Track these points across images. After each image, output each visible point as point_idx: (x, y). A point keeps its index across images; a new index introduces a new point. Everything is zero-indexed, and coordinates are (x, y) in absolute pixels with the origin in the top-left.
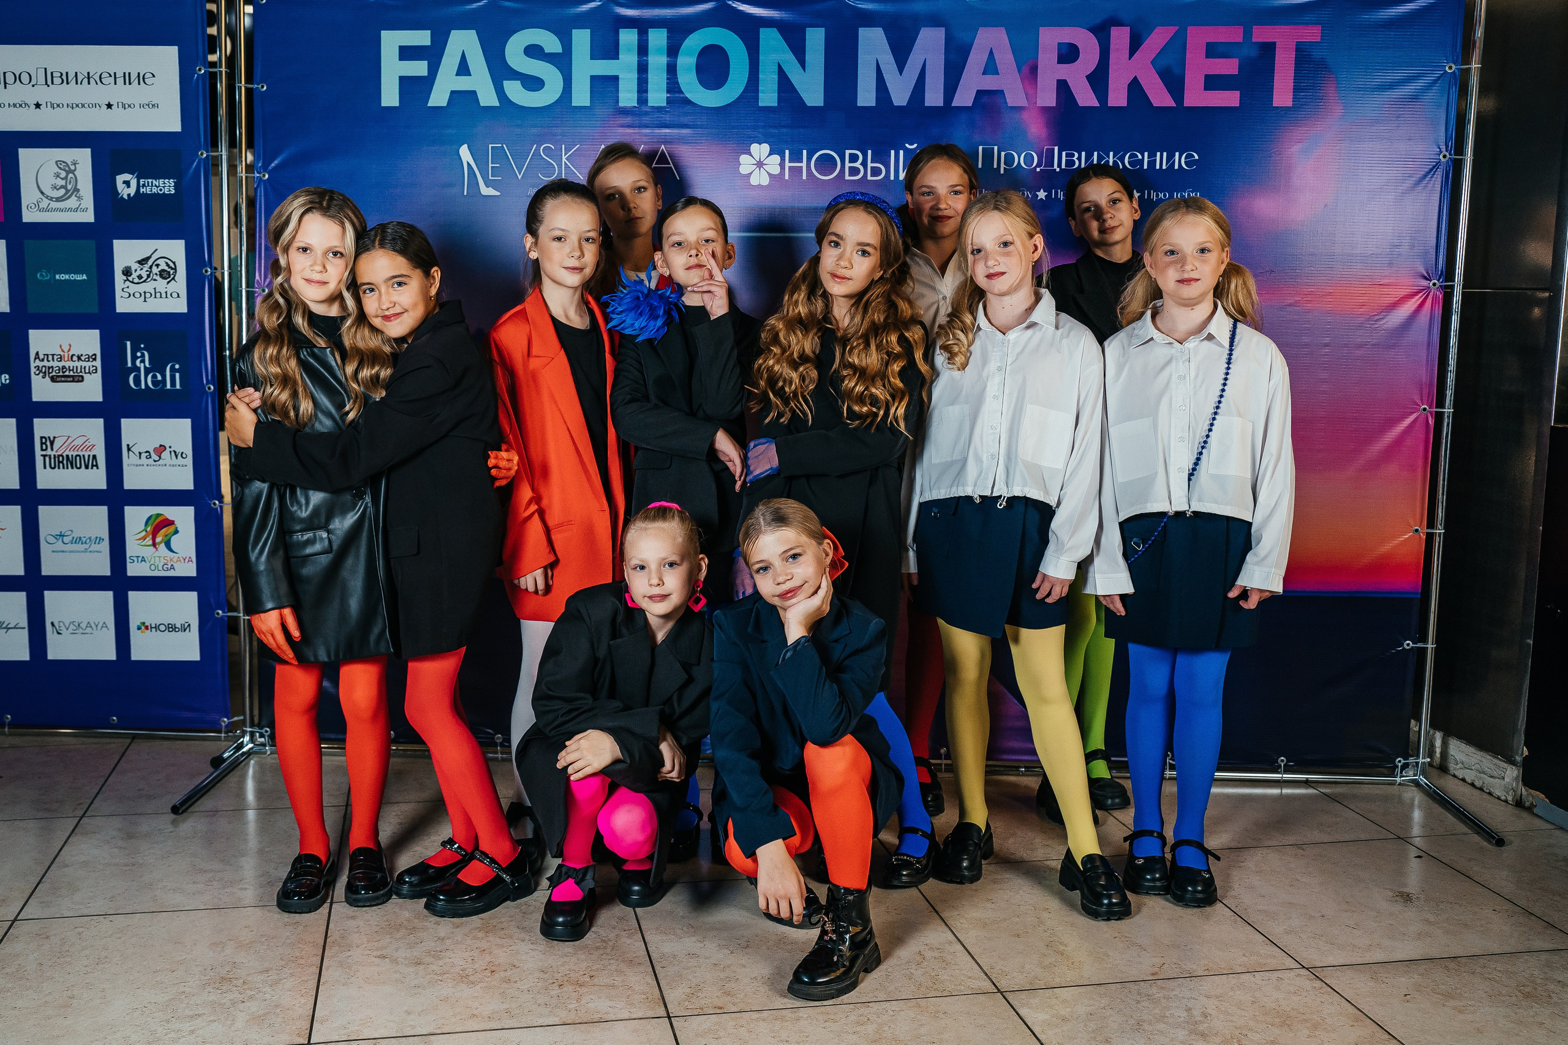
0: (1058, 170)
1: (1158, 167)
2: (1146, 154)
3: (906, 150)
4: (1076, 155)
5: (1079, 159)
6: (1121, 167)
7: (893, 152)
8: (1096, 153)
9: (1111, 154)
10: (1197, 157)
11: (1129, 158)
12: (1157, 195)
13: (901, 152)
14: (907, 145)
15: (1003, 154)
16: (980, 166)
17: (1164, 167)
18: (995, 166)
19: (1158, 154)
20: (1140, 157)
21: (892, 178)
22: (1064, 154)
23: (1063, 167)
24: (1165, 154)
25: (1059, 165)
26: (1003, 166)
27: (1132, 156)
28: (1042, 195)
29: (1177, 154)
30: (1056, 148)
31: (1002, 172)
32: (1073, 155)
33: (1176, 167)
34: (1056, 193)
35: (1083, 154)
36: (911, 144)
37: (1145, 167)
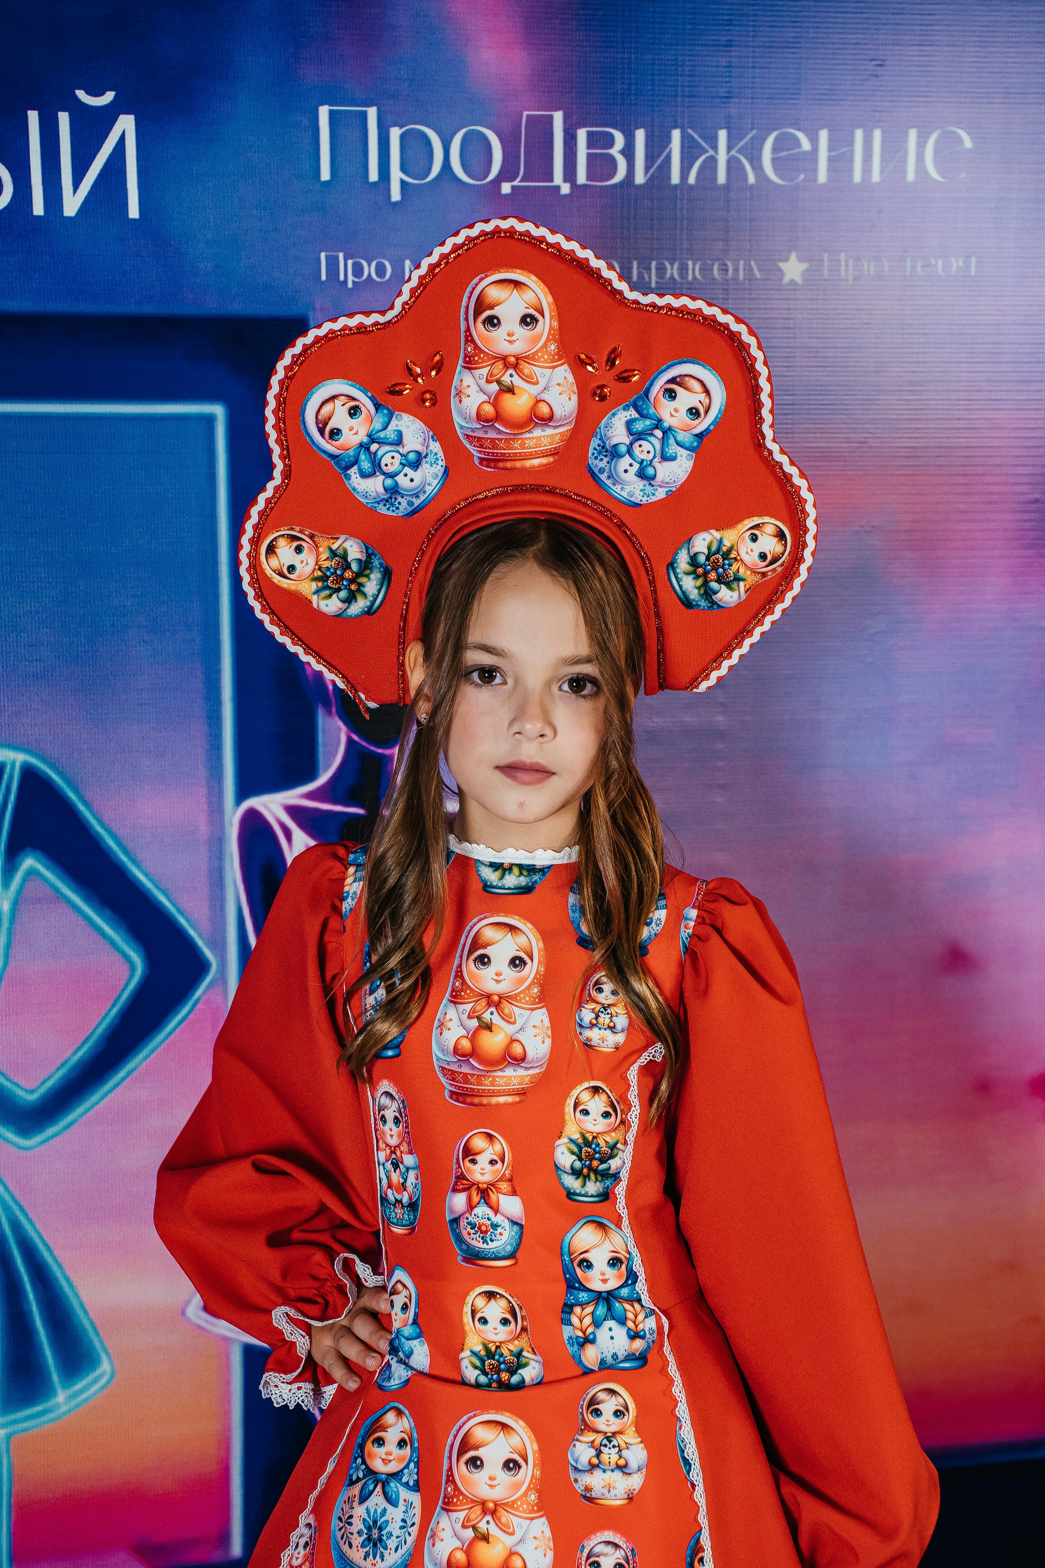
0: (566, 189)
1: (857, 177)
2: (824, 135)
3: (79, 112)
4: (619, 139)
5: (628, 152)
6: (751, 179)
7: (33, 117)
8: (676, 134)
9: (723, 135)
10: (968, 143)
11: (775, 150)
12: (858, 267)
13: (64, 119)
14: (81, 94)
15: (395, 134)
16: (325, 174)
17: (876, 177)
18: (374, 176)
19: (859, 134)
20: (806, 145)
21: (38, 209)
22: (582, 135)
23: (581, 178)
24: (877, 134)
25: (569, 174)
26: (396, 175)
27: (784, 143)
29: (913, 134)
30: (558, 118)
31: (396, 194)
32: (610, 141)
33: (911, 176)
35: (640, 136)
36: (96, 92)
37: (822, 176)
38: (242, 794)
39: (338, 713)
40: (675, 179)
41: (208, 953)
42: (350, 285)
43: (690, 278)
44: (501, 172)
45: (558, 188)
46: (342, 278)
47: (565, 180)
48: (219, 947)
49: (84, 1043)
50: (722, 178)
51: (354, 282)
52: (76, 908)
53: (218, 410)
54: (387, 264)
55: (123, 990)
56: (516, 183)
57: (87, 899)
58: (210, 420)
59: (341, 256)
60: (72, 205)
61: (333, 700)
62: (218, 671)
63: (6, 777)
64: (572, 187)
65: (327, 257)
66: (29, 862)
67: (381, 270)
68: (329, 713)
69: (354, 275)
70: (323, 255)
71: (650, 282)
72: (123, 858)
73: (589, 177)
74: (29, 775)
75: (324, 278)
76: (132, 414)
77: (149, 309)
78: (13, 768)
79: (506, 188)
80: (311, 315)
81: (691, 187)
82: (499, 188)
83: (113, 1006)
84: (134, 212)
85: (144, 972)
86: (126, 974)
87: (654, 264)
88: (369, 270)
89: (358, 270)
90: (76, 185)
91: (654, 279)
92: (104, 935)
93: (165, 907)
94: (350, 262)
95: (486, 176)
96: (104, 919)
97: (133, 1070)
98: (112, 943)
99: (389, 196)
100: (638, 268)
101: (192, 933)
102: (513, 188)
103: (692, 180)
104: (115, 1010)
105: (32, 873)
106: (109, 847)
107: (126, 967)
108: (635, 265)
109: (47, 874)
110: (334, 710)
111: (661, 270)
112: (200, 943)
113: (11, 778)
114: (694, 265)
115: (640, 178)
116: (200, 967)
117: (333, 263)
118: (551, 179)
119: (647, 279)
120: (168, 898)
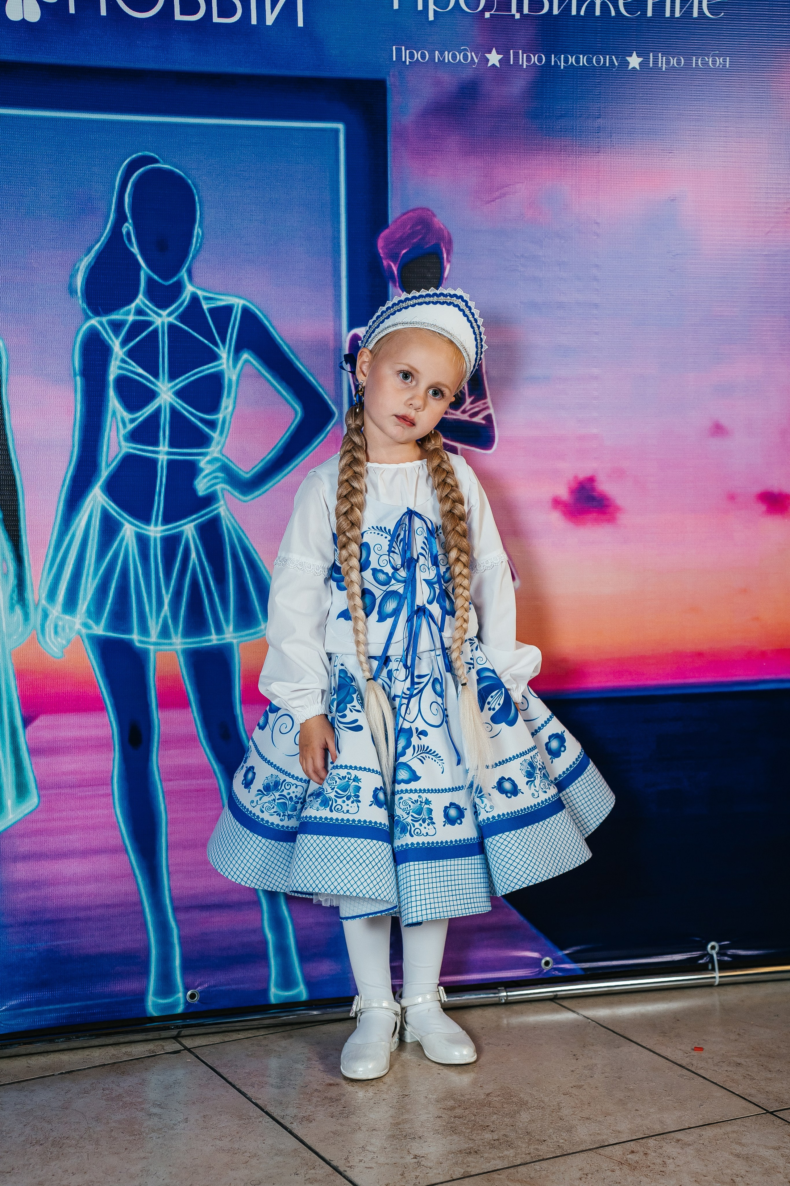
0: (518, 16)
1: (668, 14)
6: (613, 13)
12: (668, 62)
16: (396, 6)
17: (677, 14)
18: (420, 7)
21: (254, 21)
23: (526, 11)
25: (520, 8)
26: (432, 7)
28: (494, 58)
31: (431, 17)
33: (695, 14)
34: (516, 55)
37: (650, 13)
38: (351, 327)
39: (399, 286)
40: (574, 12)
41: (334, 408)
42: (408, 63)
43: (581, 64)
44: (484, 6)
45: (514, 15)
46: (404, 60)
47: (517, 12)
48: (340, 405)
49: (273, 449)
50: (598, 13)
51: (409, 62)
52: (268, 381)
53: (341, 126)
54: (426, 52)
55: (292, 424)
56: (492, 12)
57: (274, 376)
58: (336, 131)
59: (403, 48)
60: (270, 19)
61: (397, 279)
62: (339, 262)
63: (234, 312)
64: (520, 16)
65: (396, 48)
66: (246, 356)
67: (423, 56)
68: (395, 286)
69: (409, 58)
70: (394, 47)
71: (561, 65)
72: (292, 356)
73: (530, 10)
74: (246, 312)
75: (394, 59)
76: (298, 127)
77: (307, 73)
78: (238, 308)
79: (487, 15)
80: (388, 78)
81: (582, 16)
82: (484, 14)
83: (287, 432)
84: (300, 24)
85: (302, 415)
86: (293, 416)
87: (562, 56)
88: (417, 56)
89: (412, 56)
90: (273, 8)
91: (562, 64)
92: (282, 395)
93: (312, 383)
94: (408, 51)
95: (478, 9)
96: (282, 387)
97: (297, 465)
98: (286, 400)
99: (428, 18)
100: (555, 58)
101: (326, 397)
102: (491, 14)
103: (582, 13)
104: (288, 434)
105: (247, 361)
106: (285, 350)
107: (293, 413)
108: (553, 56)
109: (254, 362)
110: (397, 285)
111: (566, 61)
112: (330, 402)
113: (237, 312)
114: (583, 57)
115: (556, 12)
116: (331, 415)
117: (399, 51)
118: (510, 11)
119: (559, 64)
120: (314, 378)
